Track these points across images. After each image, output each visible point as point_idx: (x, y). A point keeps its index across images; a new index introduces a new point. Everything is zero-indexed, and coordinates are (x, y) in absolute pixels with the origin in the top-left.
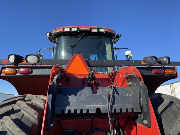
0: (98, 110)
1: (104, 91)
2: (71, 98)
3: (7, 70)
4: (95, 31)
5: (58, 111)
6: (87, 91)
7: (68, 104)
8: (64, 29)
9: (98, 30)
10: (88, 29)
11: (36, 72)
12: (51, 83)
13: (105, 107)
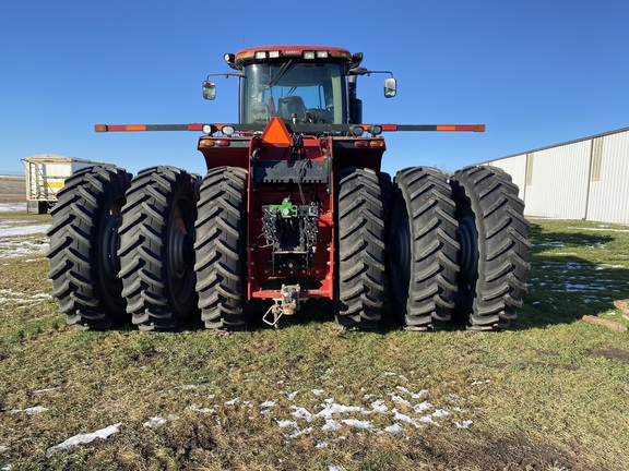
0: (291, 180)
1: (300, 164)
2: (268, 170)
3: (203, 142)
4: (309, 56)
5: (258, 180)
6: (283, 164)
7: (266, 175)
8: (256, 53)
9: (316, 55)
10: (298, 53)
11: (233, 145)
12: (250, 158)
13: (296, 179)
